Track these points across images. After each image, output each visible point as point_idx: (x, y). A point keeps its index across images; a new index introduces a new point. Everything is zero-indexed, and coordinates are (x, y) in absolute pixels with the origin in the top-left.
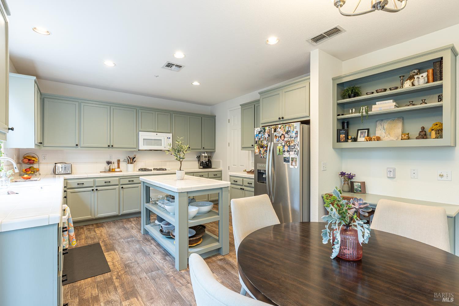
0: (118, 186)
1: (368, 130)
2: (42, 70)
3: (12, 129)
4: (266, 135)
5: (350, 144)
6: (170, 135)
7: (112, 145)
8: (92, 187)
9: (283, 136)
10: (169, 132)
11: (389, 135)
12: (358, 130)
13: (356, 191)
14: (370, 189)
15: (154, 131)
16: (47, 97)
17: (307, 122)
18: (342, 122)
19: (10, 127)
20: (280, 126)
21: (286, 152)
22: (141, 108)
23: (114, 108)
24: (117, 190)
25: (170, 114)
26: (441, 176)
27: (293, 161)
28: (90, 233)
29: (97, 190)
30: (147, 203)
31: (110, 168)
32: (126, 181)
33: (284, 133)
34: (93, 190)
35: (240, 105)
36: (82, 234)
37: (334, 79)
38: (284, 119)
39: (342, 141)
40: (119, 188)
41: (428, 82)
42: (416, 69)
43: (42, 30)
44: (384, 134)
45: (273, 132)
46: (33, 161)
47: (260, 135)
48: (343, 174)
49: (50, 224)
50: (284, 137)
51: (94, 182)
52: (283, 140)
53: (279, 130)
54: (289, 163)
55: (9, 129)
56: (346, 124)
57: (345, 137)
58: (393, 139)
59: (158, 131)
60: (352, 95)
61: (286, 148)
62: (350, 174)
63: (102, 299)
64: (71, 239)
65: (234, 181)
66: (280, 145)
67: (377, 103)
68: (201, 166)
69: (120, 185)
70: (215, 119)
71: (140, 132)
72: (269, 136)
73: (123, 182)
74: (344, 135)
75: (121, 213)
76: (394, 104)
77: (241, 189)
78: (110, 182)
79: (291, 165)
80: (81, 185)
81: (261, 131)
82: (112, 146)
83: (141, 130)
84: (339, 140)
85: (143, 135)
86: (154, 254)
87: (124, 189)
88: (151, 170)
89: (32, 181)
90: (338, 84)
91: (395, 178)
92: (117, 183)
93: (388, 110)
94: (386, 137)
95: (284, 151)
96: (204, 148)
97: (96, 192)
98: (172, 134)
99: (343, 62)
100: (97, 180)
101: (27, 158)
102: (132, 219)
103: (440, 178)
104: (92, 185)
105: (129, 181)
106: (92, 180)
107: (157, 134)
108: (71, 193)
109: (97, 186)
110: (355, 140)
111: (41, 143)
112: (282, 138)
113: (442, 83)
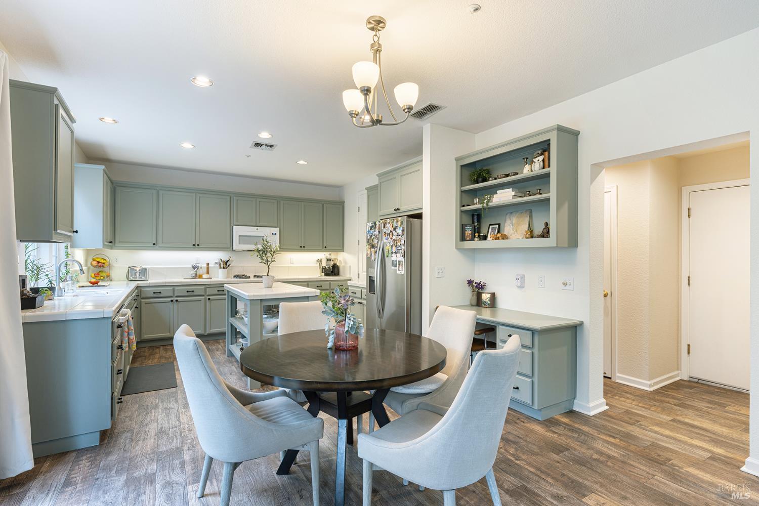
0: (204, 297)
1: (499, 225)
2: (114, 154)
3: (76, 232)
4: (377, 232)
5: (477, 244)
6: (276, 230)
7: (198, 243)
8: (171, 297)
9: (391, 234)
10: (276, 225)
11: (516, 232)
12: (490, 225)
13: (484, 305)
14: (501, 303)
15: (255, 225)
16: (118, 185)
17: (419, 216)
18: (471, 214)
19: (75, 230)
20: (388, 220)
21: (394, 254)
22: (235, 194)
23: (201, 195)
24: (203, 301)
25: (276, 201)
26: (565, 284)
27: (399, 264)
28: (166, 353)
29: (177, 301)
30: (232, 317)
31: (196, 274)
32: (215, 291)
33: (392, 230)
34: (172, 301)
35: (366, 189)
36: (157, 354)
37: (457, 160)
38: (400, 211)
39: (468, 239)
40: (205, 299)
41: (544, 168)
42: (540, 150)
43: (108, 120)
44: (512, 232)
45: (382, 228)
46: (104, 263)
47: (371, 231)
48: (470, 282)
49: (105, 316)
50: (393, 235)
51: (174, 291)
52: (392, 239)
53: (388, 225)
54: (396, 268)
55: (74, 232)
56: (475, 217)
57: (472, 234)
58: (519, 237)
59: (259, 225)
60: (480, 179)
61: (394, 249)
62: (480, 283)
63: (161, 406)
64: (131, 343)
65: (353, 293)
66: (388, 244)
67: (498, 192)
68: (322, 272)
69: (206, 296)
70: (344, 205)
71: (234, 227)
72: (379, 232)
73: (209, 291)
74: (470, 232)
75: (208, 332)
76: (513, 193)
77: (359, 303)
78: (193, 291)
79: (399, 270)
80: (157, 294)
81: (373, 226)
82: (198, 245)
83: (237, 224)
84: (463, 238)
85: (238, 231)
86: (231, 374)
87: (212, 301)
88: (249, 277)
89: (100, 286)
90: (462, 166)
91: (523, 287)
92: (203, 293)
93: (506, 202)
94: (513, 235)
95: (392, 253)
96: (326, 247)
97: (176, 304)
98: (278, 229)
99: (476, 135)
100: (177, 288)
101: (96, 259)
102: (221, 341)
103: (563, 287)
104: (171, 295)
105: (218, 291)
106: (171, 288)
107: (257, 229)
108: (146, 303)
109: (177, 297)
110: (485, 238)
111: (111, 242)
112: (391, 236)
113: (550, 171)
